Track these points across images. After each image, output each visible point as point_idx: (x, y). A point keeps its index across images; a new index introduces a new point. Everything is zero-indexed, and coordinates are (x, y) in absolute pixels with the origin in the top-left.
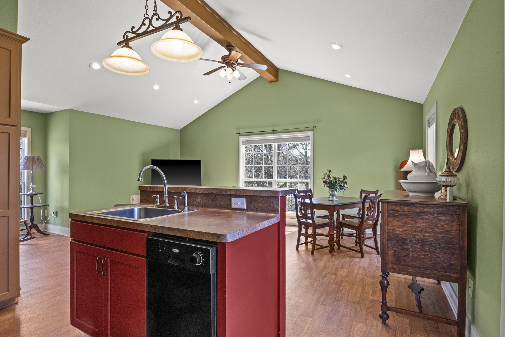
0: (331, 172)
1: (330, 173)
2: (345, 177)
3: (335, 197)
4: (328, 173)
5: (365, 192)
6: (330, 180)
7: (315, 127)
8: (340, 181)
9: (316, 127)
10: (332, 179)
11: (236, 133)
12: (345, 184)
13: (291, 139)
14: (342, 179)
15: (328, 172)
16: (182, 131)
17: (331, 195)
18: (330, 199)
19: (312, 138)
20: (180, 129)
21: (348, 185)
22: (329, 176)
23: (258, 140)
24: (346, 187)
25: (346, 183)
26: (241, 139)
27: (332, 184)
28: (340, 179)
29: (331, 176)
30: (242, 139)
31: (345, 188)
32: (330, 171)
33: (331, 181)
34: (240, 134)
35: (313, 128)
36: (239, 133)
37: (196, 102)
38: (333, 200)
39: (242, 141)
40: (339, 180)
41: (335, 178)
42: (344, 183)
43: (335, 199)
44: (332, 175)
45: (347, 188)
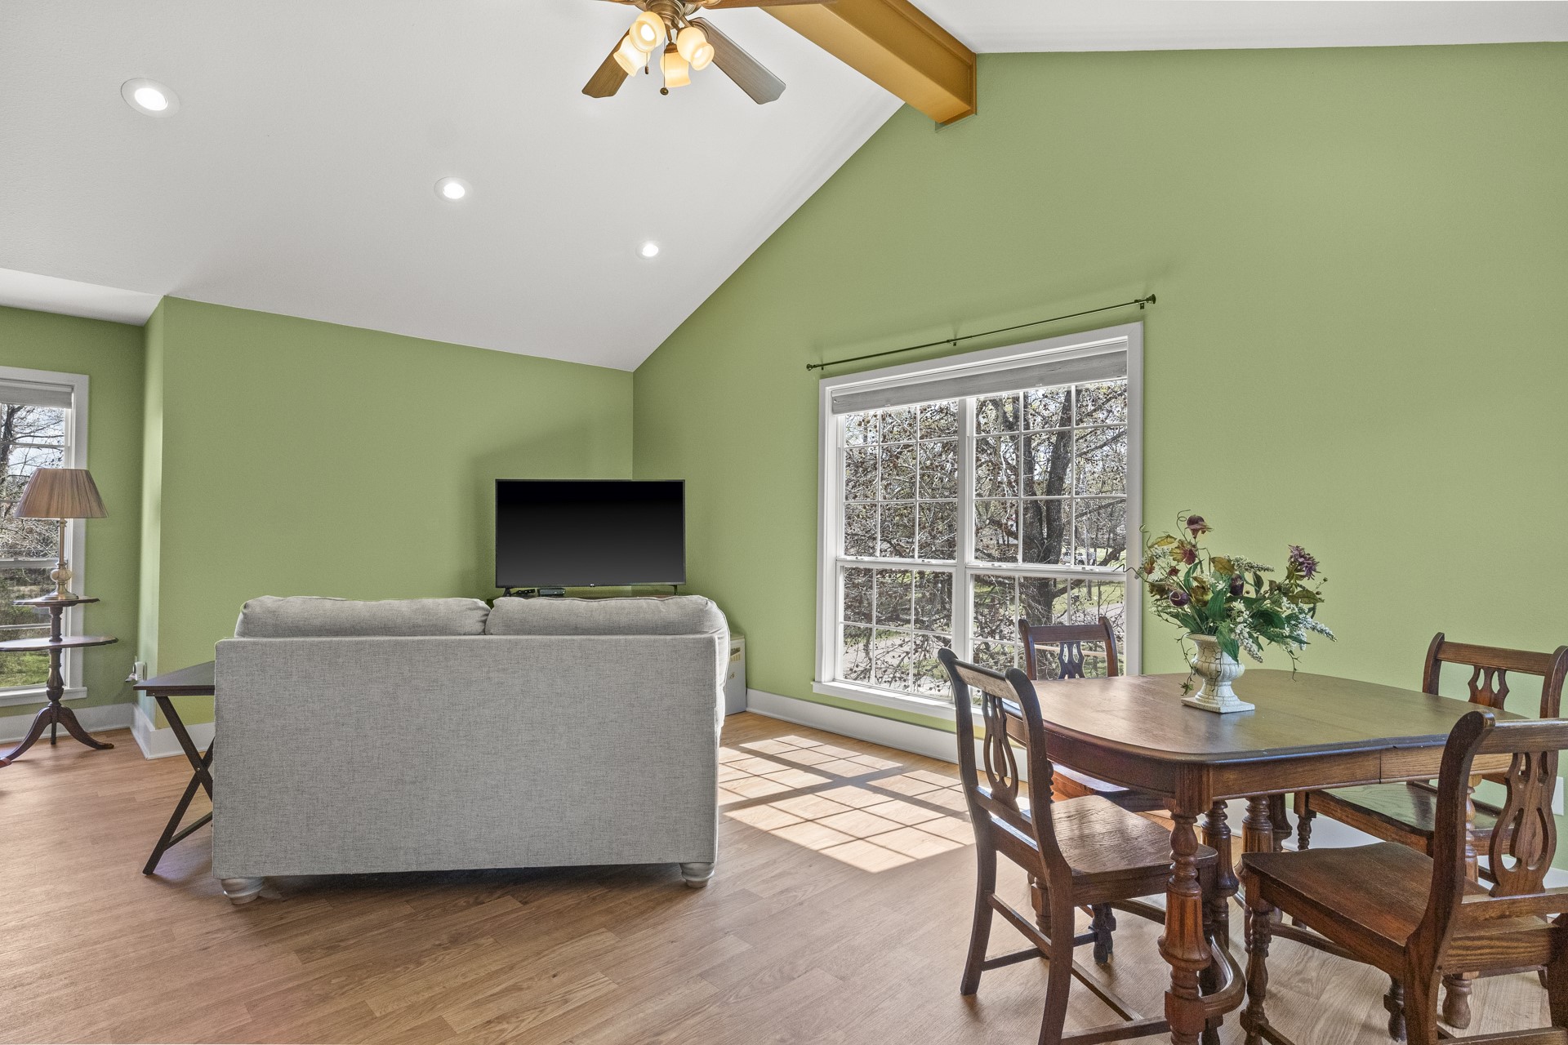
0: (1204, 530)
1: (1195, 532)
2: (1302, 564)
3: (1226, 690)
4: (1183, 533)
5: (1462, 653)
6: (1195, 579)
7: (1147, 300)
8: (1266, 587)
9: (1153, 299)
10: (1207, 574)
11: (809, 367)
12: (1306, 607)
13: (1036, 373)
14: (1280, 577)
15: (1185, 524)
16: (642, 377)
17: (1198, 671)
18: (1195, 698)
19: (1134, 362)
20: (633, 371)
21: (1323, 617)
22: (1190, 555)
23: (892, 389)
24: (1314, 628)
25: (1311, 597)
26: (828, 389)
27: (1205, 603)
28: (1266, 577)
29: (1203, 555)
30: (831, 389)
31: (1303, 632)
32: (1196, 523)
33: (1203, 588)
34: (823, 369)
35: (1142, 307)
36: (822, 366)
37: (650, 250)
38: (1212, 705)
39: (834, 399)
40: (1258, 583)
41: (1225, 567)
42: (1293, 599)
43: (1228, 699)
44: (1209, 546)
45: (1322, 631)
